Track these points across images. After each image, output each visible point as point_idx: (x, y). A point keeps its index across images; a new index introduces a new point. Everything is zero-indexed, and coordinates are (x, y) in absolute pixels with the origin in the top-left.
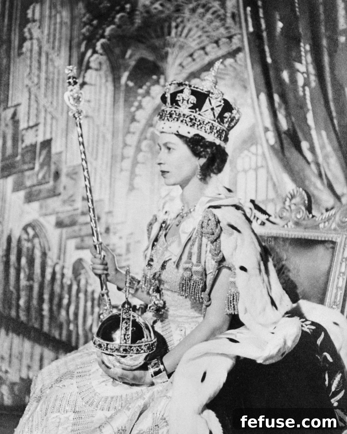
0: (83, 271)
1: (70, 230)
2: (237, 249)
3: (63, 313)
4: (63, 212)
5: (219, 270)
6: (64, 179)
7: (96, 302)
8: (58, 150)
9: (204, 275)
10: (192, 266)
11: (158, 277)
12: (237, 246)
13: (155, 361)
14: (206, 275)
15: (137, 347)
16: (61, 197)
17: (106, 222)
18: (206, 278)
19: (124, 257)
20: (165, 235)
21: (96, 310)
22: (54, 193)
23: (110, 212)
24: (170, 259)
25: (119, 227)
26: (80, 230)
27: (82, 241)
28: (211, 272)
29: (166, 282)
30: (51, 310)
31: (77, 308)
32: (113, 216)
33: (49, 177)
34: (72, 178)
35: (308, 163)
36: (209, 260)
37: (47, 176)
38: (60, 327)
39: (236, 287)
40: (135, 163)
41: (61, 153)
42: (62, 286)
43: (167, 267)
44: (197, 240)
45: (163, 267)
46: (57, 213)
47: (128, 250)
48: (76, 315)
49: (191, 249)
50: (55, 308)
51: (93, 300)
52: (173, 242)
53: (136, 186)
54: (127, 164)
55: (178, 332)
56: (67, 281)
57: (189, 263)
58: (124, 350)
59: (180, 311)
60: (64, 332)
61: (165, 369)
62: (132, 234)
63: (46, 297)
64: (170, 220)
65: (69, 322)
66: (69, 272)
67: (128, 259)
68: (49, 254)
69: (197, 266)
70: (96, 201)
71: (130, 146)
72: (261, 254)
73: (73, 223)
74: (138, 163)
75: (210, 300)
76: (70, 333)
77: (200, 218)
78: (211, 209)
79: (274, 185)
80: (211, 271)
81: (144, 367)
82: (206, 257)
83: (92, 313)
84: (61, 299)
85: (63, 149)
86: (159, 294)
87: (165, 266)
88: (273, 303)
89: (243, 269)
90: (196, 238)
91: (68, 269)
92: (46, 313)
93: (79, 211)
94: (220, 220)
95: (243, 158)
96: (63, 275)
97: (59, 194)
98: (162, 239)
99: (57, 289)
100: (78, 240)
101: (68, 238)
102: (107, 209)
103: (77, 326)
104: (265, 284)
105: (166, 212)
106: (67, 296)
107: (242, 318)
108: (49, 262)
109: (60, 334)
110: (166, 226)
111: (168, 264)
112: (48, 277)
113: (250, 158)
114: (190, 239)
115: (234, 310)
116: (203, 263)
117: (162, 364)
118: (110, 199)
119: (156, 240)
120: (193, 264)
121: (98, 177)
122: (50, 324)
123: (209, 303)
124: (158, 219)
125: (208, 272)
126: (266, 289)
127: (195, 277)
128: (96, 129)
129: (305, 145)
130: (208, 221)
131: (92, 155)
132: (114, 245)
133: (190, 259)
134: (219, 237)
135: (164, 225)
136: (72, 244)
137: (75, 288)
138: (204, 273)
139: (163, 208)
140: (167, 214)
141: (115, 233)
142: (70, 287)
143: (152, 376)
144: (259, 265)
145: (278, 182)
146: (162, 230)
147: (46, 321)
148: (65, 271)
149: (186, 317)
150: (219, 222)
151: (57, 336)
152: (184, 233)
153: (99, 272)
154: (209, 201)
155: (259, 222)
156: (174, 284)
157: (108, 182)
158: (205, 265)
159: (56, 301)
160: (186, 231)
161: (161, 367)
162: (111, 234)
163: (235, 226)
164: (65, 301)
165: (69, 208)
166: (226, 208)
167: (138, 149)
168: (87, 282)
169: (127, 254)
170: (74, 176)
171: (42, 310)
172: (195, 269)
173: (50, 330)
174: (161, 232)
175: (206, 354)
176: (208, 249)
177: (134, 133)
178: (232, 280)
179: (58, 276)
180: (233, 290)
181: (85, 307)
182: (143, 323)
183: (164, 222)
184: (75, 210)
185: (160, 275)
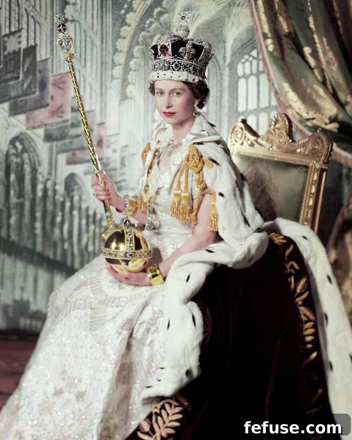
0: (76, 187)
1: (60, 143)
2: (217, 179)
3: (57, 231)
4: (52, 125)
5: (203, 195)
6: (51, 90)
7: (91, 220)
8: (44, 57)
9: (191, 200)
10: (181, 193)
11: (153, 201)
12: (216, 175)
13: (151, 267)
14: (193, 199)
15: (139, 253)
16: (48, 108)
17: (99, 135)
18: (193, 202)
19: (119, 171)
20: (158, 164)
21: (92, 227)
22: (41, 104)
23: (102, 124)
24: (163, 187)
25: (112, 139)
26: (71, 143)
27: (74, 154)
28: (196, 198)
29: (160, 205)
30: (44, 229)
31: (71, 225)
32: (105, 128)
33: (35, 87)
34: (60, 88)
35: (311, 69)
36: (194, 187)
37: (33, 86)
38: (55, 246)
39: (215, 210)
40: (127, 70)
41: (46, 60)
42: (55, 204)
43: (160, 193)
44: (185, 171)
45: (157, 193)
46: (46, 125)
47: (123, 164)
48: (70, 232)
49: (179, 178)
50: (48, 227)
51: (88, 217)
52: (165, 171)
53: (129, 94)
54: (118, 71)
55: (171, 246)
56: (59, 198)
57: (178, 190)
58: (130, 255)
59: (174, 229)
60: (59, 251)
61: (160, 273)
62: (126, 146)
63: (38, 215)
64: (162, 148)
65: (63, 241)
66: (60, 188)
67: (124, 174)
68: (40, 169)
69: (185, 192)
70: (88, 112)
71: (121, 51)
72: (237, 182)
73: (63, 136)
74: (131, 70)
75: (197, 219)
76: (64, 252)
77: (186, 153)
78: (195, 145)
79: (276, 93)
80: (197, 196)
81: (144, 271)
82: (192, 185)
83: (88, 231)
84: (54, 217)
85: (49, 56)
86: (155, 215)
87: (159, 192)
88: (246, 221)
89: (221, 195)
90: (184, 169)
91: (60, 185)
92: (38, 231)
93: (69, 123)
94: (203, 154)
95: (243, 63)
96: (55, 192)
97: (48, 105)
98: (155, 166)
99: (50, 206)
100: (70, 154)
101: (58, 153)
102: (98, 121)
103: (71, 245)
104: (239, 206)
105: (159, 141)
106: (60, 214)
107: (221, 234)
108: (40, 178)
109: (55, 254)
110: (159, 154)
111: (161, 190)
112: (40, 194)
113: (251, 62)
114: (179, 169)
115: (215, 227)
116: (190, 191)
117: (158, 269)
118: (101, 109)
119: (151, 167)
120: (181, 191)
121: (88, 87)
122: (43, 243)
123: (196, 223)
124: (151, 148)
125: (194, 198)
126: (240, 211)
127: (183, 202)
128: (83, 33)
129: (307, 50)
130: (193, 156)
131: (80, 62)
132: (108, 159)
133: (179, 187)
134: (202, 169)
135: (157, 154)
136: (62, 158)
137: (68, 205)
138: (191, 197)
139: (156, 137)
140: (160, 143)
141: (108, 146)
142: (63, 204)
143: (151, 279)
144: (235, 191)
145: (280, 89)
146: (156, 158)
147: (39, 240)
148: (58, 187)
149: (178, 234)
150: (201, 157)
151: (51, 256)
152: (174, 165)
153: (103, 198)
154: (194, 139)
155: (249, 142)
156: (167, 207)
157: (98, 91)
158: (192, 191)
159: (49, 219)
160: (176, 163)
161: (158, 272)
162: (105, 147)
163: (215, 159)
164: (59, 219)
165: (59, 120)
166: (208, 143)
167: (130, 56)
168: (81, 199)
169: (121, 169)
170: (61, 86)
171: (34, 228)
172: (183, 194)
173: (44, 250)
174: (154, 160)
175: (191, 262)
176: (194, 179)
177: (124, 38)
178: (213, 203)
179: (50, 193)
180: (214, 212)
181: (80, 225)
182: (141, 237)
183: (157, 151)
184: (65, 121)
185: (155, 199)
